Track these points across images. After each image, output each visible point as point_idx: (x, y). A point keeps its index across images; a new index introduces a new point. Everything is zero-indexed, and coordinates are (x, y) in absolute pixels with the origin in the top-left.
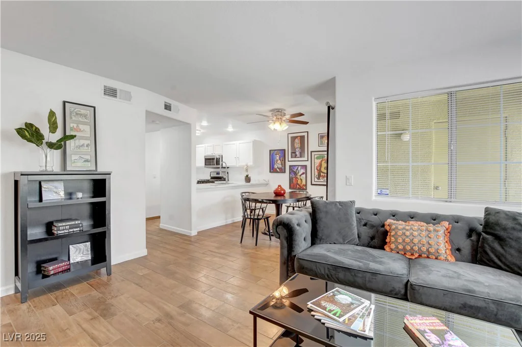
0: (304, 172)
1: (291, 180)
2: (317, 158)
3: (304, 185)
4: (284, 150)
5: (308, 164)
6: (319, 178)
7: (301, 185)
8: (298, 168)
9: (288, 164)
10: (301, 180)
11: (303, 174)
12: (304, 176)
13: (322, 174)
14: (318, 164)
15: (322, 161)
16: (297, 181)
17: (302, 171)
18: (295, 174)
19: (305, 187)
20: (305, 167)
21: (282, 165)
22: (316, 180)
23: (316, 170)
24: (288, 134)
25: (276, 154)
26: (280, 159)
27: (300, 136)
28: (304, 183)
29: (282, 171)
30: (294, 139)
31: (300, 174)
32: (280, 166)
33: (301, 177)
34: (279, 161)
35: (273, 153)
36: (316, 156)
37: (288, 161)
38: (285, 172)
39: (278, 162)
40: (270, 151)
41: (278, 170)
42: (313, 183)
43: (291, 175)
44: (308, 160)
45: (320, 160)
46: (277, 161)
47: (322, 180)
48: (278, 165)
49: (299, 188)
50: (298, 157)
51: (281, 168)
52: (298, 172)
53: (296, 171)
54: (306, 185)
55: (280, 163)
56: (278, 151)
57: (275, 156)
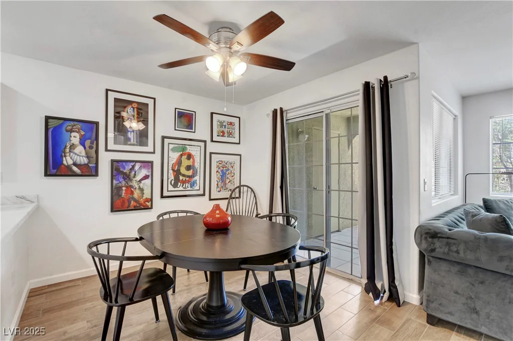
0: (149, 174)
1: (115, 192)
2: (174, 150)
3: (147, 200)
4: (97, 124)
5: (156, 159)
6: (175, 186)
7: (142, 201)
8: (133, 167)
9: (105, 158)
10: (142, 190)
11: (146, 177)
12: (148, 181)
13: (181, 178)
14: (174, 161)
15: (181, 155)
16: (132, 193)
17: (144, 172)
18: (127, 177)
19: (149, 204)
20: (149, 164)
21: (88, 157)
22: (171, 188)
23: (171, 172)
24: (107, 90)
25: (71, 131)
26: (82, 143)
27: (138, 103)
28: (147, 195)
29: (90, 171)
30: (121, 104)
31: (138, 178)
32: (83, 160)
33: (141, 185)
34: (80, 149)
35: (60, 126)
36: (171, 146)
37: (107, 150)
38: (97, 174)
39: (76, 151)
40: (47, 118)
41: (75, 169)
42: (166, 193)
43: (115, 182)
44: (154, 152)
45: (179, 154)
46: (73, 147)
47: (181, 188)
48: (76, 155)
49: (135, 206)
50: (133, 145)
51: (86, 165)
52: (135, 175)
53: (130, 173)
54: (151, 200)
55: (83, 153)
56: (76, 123)
57: (66, 134)
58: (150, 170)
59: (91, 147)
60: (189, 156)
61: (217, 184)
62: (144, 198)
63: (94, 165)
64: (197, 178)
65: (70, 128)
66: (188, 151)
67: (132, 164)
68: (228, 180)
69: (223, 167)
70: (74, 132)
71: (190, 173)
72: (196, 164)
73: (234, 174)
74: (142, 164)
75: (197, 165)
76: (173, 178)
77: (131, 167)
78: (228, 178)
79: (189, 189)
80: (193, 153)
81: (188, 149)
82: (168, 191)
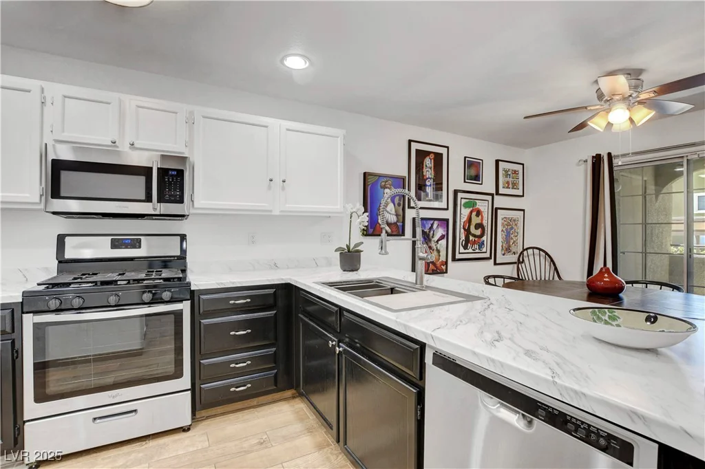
0: (444, 233)
3: (443, 263)
4: (404, 178)
5: (449, 216)
6: (466, 248)
7: (438, 264)
8: (432, 225)
10: (438, 251)
11: (442, 237)
12: (443, 242)
14: (465, 218)
17: (440, 232)
18: (427, 237)
19: (444, 268)
20: (444, 222)
21: (397, 215)
23: (462, 230)
24: (410, 141)
25: (385, 187)
26: (393, 200)
31: (436, 238)
32: (393, 219)
33: (438, 246)
34: (391, 207)
36: (464, 201)
37: (410, 207)
39: (388, 208)
40: (365, 175)
41: (387, 228)
42: (457, 256)
44: (447, 209)
47: (470, 250)
48: (388, 214)
49: (433, 270)
50: (430, 201)
51: (395, 224)
52: (433, 234)
53: (429, 232)
54: (446, 263)
55: (393, 212)
56: (388, 179)
57: (381, 191)
58: (446, 229)
59: (399, 205)
60: (479, 213)
61: (502, 246)
62: (440, 261)
63: (401, 224)
64: (484, 238)
65: (383, 184)
66: (477, 207)
67: (432, 222)
68: (512, 241)
69: (508, 226)
70: (386, 188)
72: (484, 222)
73: (517, 233)
74: (440, 223)
75: (485, 223)
76: (464, 238)
77: (430, 225)
78: (512, 239)
79: (477, 251)
80: (482, 209)
81: (478, 204)
82: (460, 253)
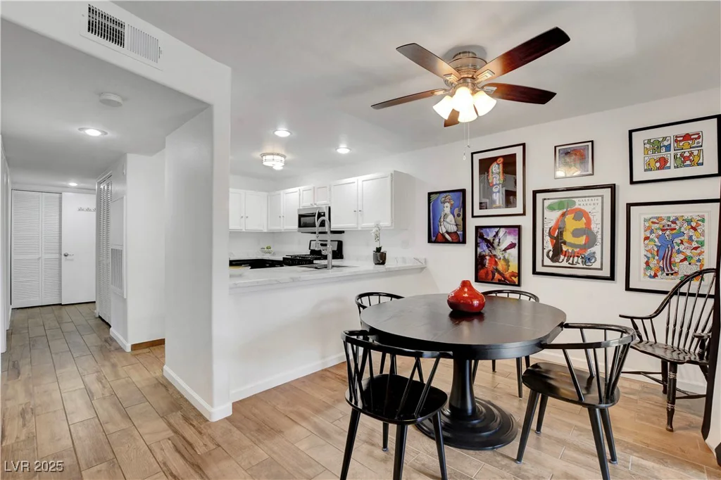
0: (516, 242)
1: (480, 261)
2: (551, 208)
3: (513, 275)
4: (463, 191)
5: (526, 223)
6: (555, 259)
7: (507, 275)
8: (497, 233)
9: (471, 224)
10: (507, 261)
11: (512, 246)
12: (514, 251)
13: (565, 248)
15: (563, 215)
16: (496, 262)
19: (516, 280)
20: (516, 230)
21: (457, 225)
22: (548, 262)
23: (547, 238)
24: (472, 154)
25: (444, 202)
26: (452, 213)
27: (504, 157)
28: (513, 267)
30: (485, 165)
31: (504, 246)
32: (453, 228)
33: (507, 255)
34: (450, 218)
36: (547, 203)
37: (473, 216)
38: (464, 242)
39: (448, 220)
40: (430, 194)
41: (447, 236)
42: (539, 269)
43: (479, 250)
44: (524, 214)
45: (560, 212)
46: (446, 216)
47: (565, 264)
48: (448, 225)
49: (499, 280)
50: (499, 207)
51: (456, 233)
52: (499, 242)
53: (494, 240)
54: (519, 275)
55: (453, 222)
56: (448, 194)
57: (441, 205)
58: (517, 237)
60: (580, 214)
61: (647, 264)
62: (510, 271)
63: (461, 233)
64: (596, 249)
65: (443, 199)
66: (577, 206)
67: (497, 230)
68: (682, 257)
69: (663, 230)
70: (446, 202)
71: (582, 240)
72: (593, 226)
73: (702, 244)
74: (507, 230)
75: (595, 227)
76: (551, 248)
77: (495, 233)
78: (679, 252)
79: (581, 266)
80: (587, 209)
81: (577, 204)
82: (543, 266)
